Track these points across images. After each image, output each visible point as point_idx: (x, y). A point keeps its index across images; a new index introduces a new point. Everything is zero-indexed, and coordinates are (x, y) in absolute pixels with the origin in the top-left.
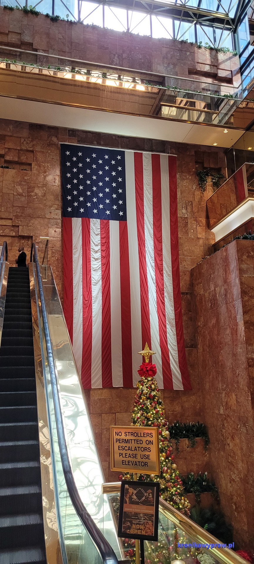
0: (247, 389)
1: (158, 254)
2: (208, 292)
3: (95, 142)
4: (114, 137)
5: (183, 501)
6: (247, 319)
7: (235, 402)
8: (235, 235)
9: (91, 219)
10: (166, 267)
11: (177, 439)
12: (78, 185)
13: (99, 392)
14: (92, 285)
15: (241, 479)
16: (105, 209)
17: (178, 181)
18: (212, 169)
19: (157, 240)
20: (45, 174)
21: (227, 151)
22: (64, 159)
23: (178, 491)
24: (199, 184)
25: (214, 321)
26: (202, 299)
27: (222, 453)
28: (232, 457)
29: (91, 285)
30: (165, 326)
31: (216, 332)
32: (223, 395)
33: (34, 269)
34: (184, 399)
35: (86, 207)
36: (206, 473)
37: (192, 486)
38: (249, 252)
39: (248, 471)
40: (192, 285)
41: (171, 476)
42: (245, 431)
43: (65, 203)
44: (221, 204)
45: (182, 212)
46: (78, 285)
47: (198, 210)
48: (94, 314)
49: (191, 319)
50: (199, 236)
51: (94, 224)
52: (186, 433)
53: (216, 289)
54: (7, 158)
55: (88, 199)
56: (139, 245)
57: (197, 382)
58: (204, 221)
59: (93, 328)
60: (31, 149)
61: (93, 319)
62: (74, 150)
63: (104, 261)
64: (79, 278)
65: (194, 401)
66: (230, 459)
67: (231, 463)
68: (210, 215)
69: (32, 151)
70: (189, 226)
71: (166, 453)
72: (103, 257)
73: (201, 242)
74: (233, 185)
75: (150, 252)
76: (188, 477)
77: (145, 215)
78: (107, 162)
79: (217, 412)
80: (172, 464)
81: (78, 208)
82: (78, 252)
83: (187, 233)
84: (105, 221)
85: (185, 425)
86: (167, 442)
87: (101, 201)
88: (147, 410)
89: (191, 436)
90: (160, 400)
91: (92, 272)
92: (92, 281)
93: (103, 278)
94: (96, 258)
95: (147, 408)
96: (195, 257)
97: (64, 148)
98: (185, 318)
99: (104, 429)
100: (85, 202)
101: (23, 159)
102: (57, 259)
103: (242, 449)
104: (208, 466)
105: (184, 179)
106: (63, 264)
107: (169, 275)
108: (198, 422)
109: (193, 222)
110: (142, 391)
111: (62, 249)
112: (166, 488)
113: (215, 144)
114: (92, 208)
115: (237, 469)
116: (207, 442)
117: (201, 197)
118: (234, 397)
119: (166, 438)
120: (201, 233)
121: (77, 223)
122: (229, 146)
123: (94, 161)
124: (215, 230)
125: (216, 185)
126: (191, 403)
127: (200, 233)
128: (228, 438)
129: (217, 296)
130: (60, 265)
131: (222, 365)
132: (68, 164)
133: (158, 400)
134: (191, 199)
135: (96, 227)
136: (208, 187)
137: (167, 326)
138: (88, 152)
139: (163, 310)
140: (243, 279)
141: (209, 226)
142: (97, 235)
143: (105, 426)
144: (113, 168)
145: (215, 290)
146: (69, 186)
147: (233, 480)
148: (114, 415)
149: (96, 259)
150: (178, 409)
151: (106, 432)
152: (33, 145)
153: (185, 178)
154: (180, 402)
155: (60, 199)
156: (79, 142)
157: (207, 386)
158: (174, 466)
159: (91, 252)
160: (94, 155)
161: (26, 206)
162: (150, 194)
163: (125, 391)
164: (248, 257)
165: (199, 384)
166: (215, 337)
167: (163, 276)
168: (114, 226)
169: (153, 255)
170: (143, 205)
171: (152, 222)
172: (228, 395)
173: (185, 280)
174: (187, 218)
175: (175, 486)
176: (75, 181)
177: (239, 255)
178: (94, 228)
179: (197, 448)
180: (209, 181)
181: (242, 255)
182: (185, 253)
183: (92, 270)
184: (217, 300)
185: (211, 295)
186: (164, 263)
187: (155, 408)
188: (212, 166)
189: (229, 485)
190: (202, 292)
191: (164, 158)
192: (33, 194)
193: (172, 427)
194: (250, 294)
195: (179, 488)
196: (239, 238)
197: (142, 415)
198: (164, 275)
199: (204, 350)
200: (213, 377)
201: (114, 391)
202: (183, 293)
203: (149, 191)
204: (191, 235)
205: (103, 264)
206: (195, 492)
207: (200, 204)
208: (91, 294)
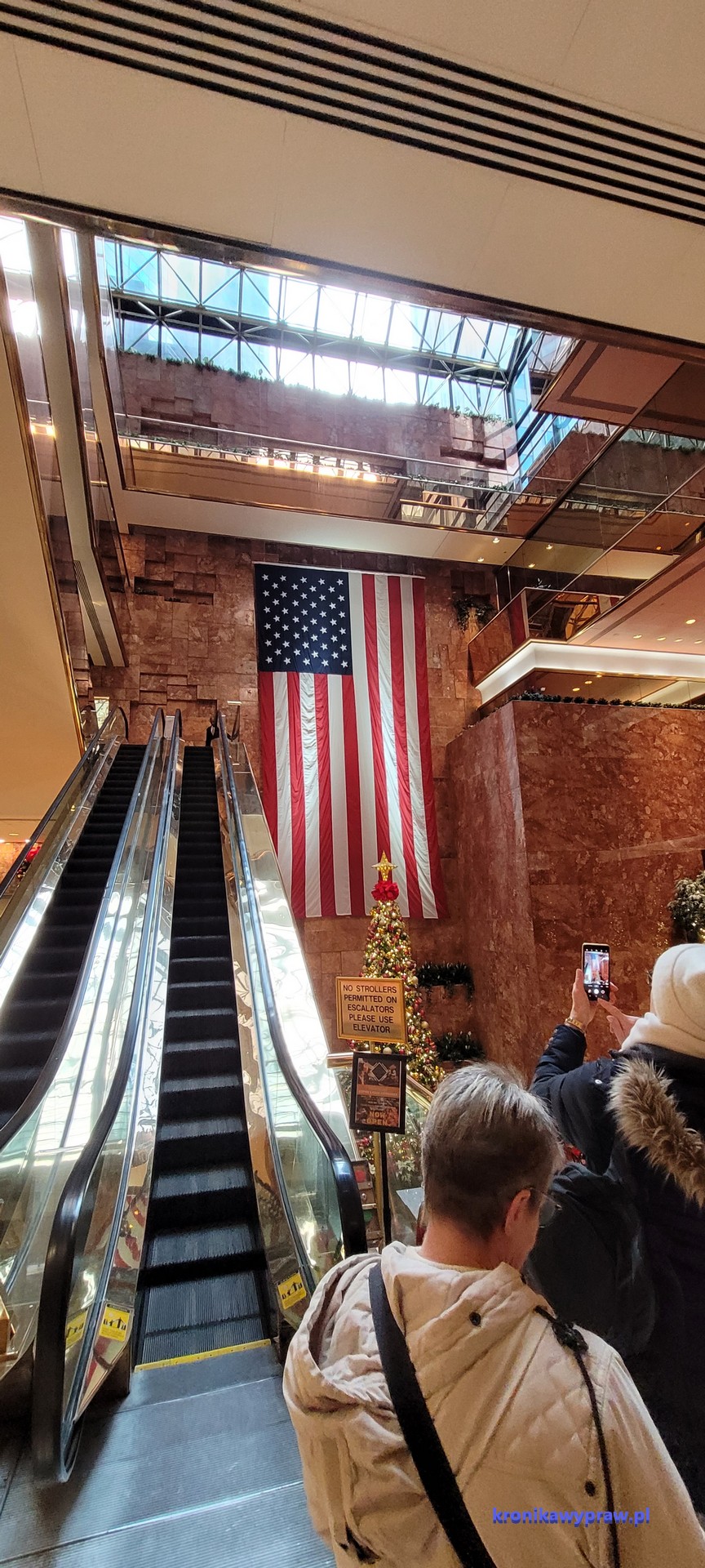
0: (527, 915)
1: (399, 722)
2: (472, 777)
3: (305, 561)
4: (332, 553)
5: (437, 1072)
6: (529, 816)
7: (511, 935)
8: (510, 693)
9: (300, 674)
10: (411, 742)
11: (428, 987)
12: (281, 623)
13: (317, 923)
14: (304, 770)
15: (518, 1040)
16: (320, 658)
17: (428, 615)
18: (476, 596)
19: (398, 702)
20: (232, 609)
21: (498, 570)
22: (259, 587)
23: (431, 1058)
24: (458, 620)
25: (480, 820)
26: (463, 788)
27: (492, 1005)
28: (506, 1011)
29: (302, 768)
30: (411, 827)
31: (483, 836)
32: (494, 925)
33: (220, 749)
34: (439, 930)
35: (292, 656)
36: (470, 1033)
37: (450, 1051)
38: (531, 720)
39: (529, 1029)
40: (448, 768)
41: (420, 1038)
42: (525, 975)
43: (263, 652)
44: (490, 649)
45: (433, 661)
46: (284, 769)
47: (457, 658)
48: (307, 811)
49: (447, 816)
50: (459, 696)
51: (306, 681)
52: (442, 979)
53: (484, 773)
54: (178, 586)
55: (296, 644)
56: (372, 709)
57: (457, 907)
58: (465, 673)
59: (306, 831)
60: (212, 572)
61: (307, 818)
62: (275, 572)
63: (322, 733)
64: (285, 759)
65: (453, 934)
66: (504, 1014)
67: (505, 1019)
68: (474, 665)
69: (214, 576)
70: (443, 681)
71: (413, 1006)
72: (319, 728)
73: (461, 703)
74: (508, 621)
75: (387, 720)
76: (444, 1039)
77: (379, 665)
78: (323, 590)
79: (485, 948)
80: (421, 1021)
81: (282, 657)
82: (283, 721)
83: (440, 691)
84: (321, 676)
85: (439, 967)
86: (415, 992)
87: (314, 646)
88: (386, 948)
89: (449, 982)
90: (405, 934)
91: (304, 750)
92: (304, 764)
93: (319, 759)
94: (309, 729)
95: (386, 944)
96: (453, 727)
97: (260, 570)
98: (439, 815)
99: (325, 974)
100: (292, 648)
101: (201, 587)
102: (253, 733)
103: (520, 999)
104: (473, 1024)
105: (436, 613)
106: (261, 740)
107: (415, 753)
108: (459, 964)
109: (450, 675)
110: (379, 921)
111: (260, 718)
112: (414, 1054)
113: (481, 561)
114: (301, 657)
115: (514, 1028)
116: (471, 990)
117: (461, 638)
118: (509, 927)
119: (412, 986)
120: (462, 692)
121: (280, 679)
122: (500, 562)
123: (304, 588)
124: (481, 687)
125: (482, 620)
126: (449, 936)
127: (460, 692)
128: (500, 985)
129: (486, 782)
130: (257, 741)
131: (492, 882)
132: (266, 593)
133: (401, 933)
134: (447, 642)
135: (308, 685)
136: (470, 624)
137: (414, 827)
138: (294, 575)
139: (408, 804)
140: (523, 759)
141: (473, 681)
142: (310, 696)
143: (326, 969)
144: (332, 598)
145: (482, 773)
146: (268, 626)
147: (508, 1042)
148: (338, 955)
149: (310, 732)
150: (430, 944)
151: (328, 978)
152: (215, 567)
153: (437, 611)
154: (434, 935)
155: (255, 645)
156: (281, 561)
157: (471, 912)
158: (425, 1024)
159: (302, 721)
160: (304, 580)
161: (206, 656)
162: (386, 635)
163: (353, 921)
164: (529, 726)
165: (460, 909)
166: (483, 843)
167: (407, 754)
168: (335, 682)
169: (392, 725)
170: (377, 652)
171: (390, 676)
172: (500, 924)
173: (439, 760)
174: (440, 669)
175: (425, 1052)
176: (277, 619)
177: (517, 723)
178: (305, 686)
179: (457, 999)
180: (472, 615)
181: (521, 723)
182: (439, 720)
183: (303, 748)
184: (485, 789)
185: (477, 781)
186: (408, 735)
187: (397, 945)
188: (476, 592)
189: (502, 1049)
190: (463, 778)
191: (406, 581)
192: (215, 638)
193: (422, 969)
194: (533, 780)
195: (432, 1055)
196: (516, 698)
197: (379, 954)
198: (409, 753)
199: (466, 861)
200: (479, 899)
201: (338, 921)
202: (436, 779)
203: (385, 630)
204: (446, 695)
205: (319, 739)
206: (454, 1060)
207: (459, 650)
208: (303, 781)
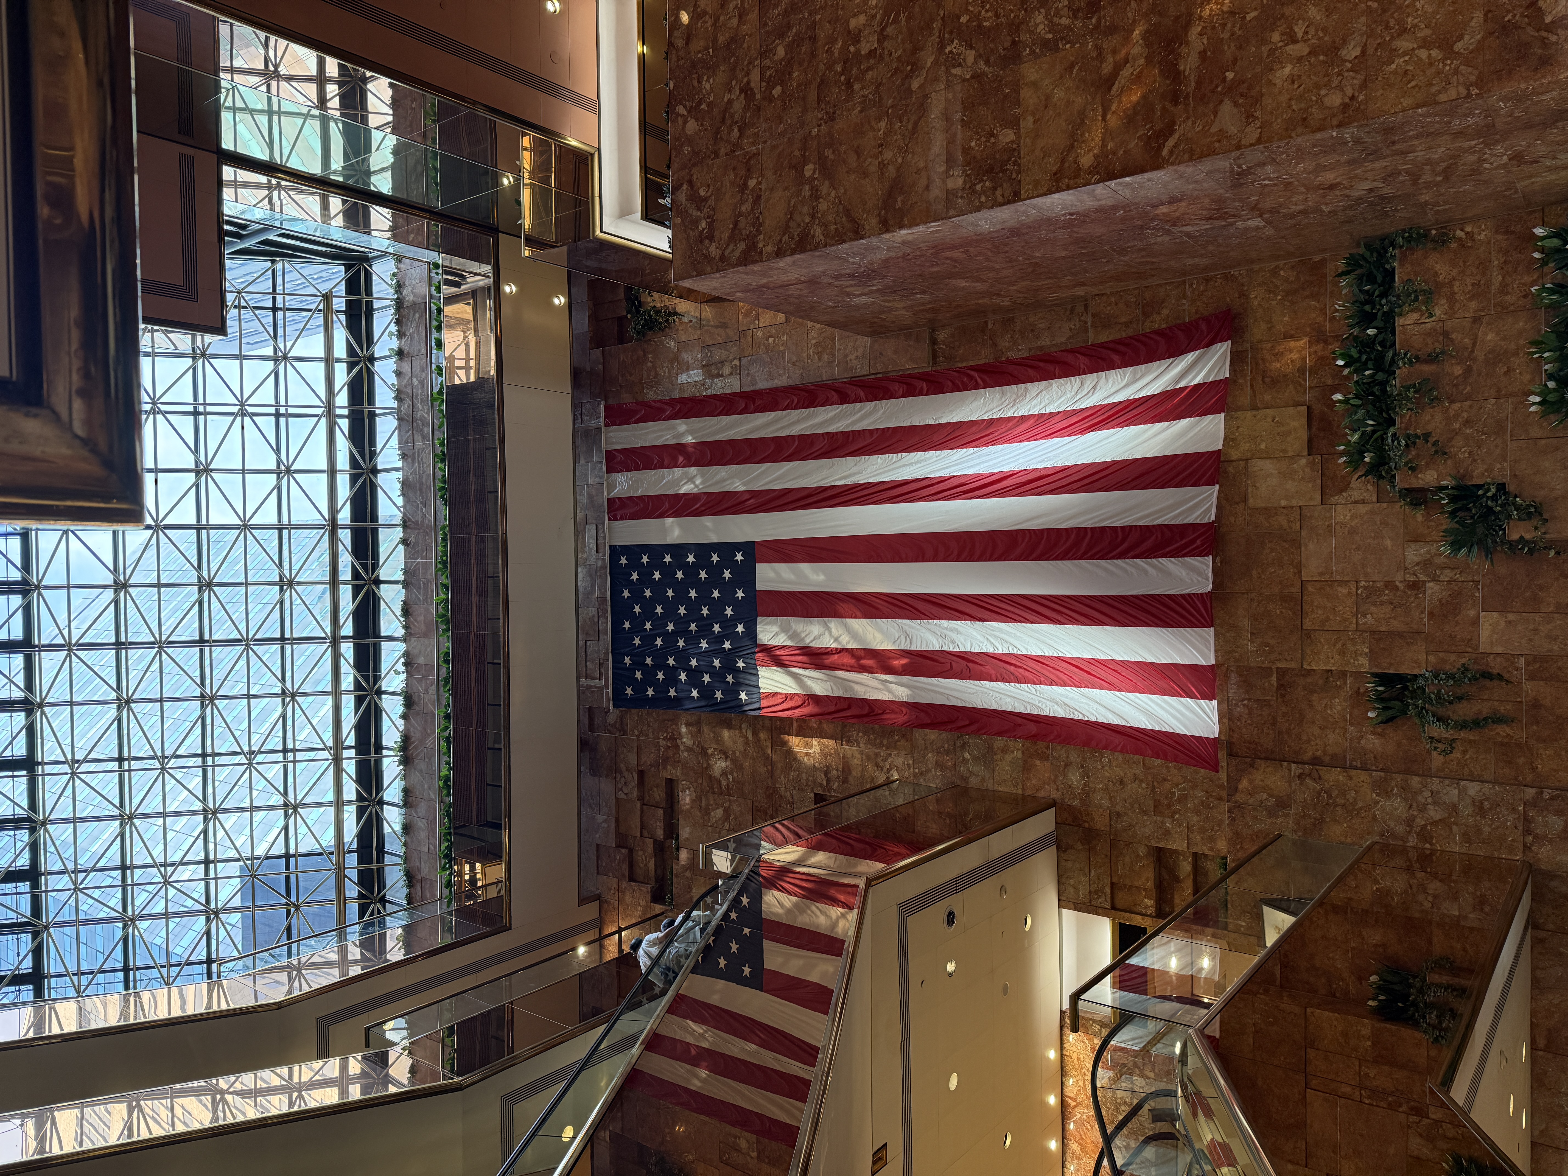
2: (888, 304)
9: (758, 641)
12: (689, 671)
14: (914, 648)
15: (1487, 144)
16: (734, 602)
22: (643, 702)
24: (661, 331)
26: (924, 310)
27: (1426, 198)
28: (1415, 175)
30: (1023, 418)
31: (990, 274)
32: (1188, 228)
34: (1259, 330)
35: (734, 653)
42: (1268, 167)
51: (769, 633)
52: (1379, 323)
53: (859, 293)
54: (660, 834)
57: (1202, 288)
60: (636, 776)
61: (1001, 649)
62: (621, 675)
65: (1270, 292)
66: (1432, 179)
67: (1445, 173)
69: (641, 773)
78: (637, 592)
84: (760, 602)
85: (1347, 327)
89: (1386, 304)
93: (894, 615)
97: (620, 699)
99: (1357, 623)
100: (722, 654)
101: (659, 795)
105: (656, 375)
113: (560, 300)
114: (734, 637)
116: (1415, 237)
121: (770, 680)
123: (637, 625)
126: (1274, 303)
128: (1346, 195)
129: (874, 288)
131: (1083, 248)
132: (651, 691)
135: (775, 630)
143: (1346, 620)
144: (646, 576)
145: (863, 295)
146: (696, 693)
147: (1515, 157)
150: (1294, 351)
151: (1369, 616)
152: (628, 770)
153: (653, 373)
154: (1270, 345)
157: (1196, 261)
160: (627, 625)
165: (1207, 280)
166: (1006, 272)
168: (767, 577)
172: (1174, 221)
176: (683, 677)
178: (777, 634)
184: (887, 287)
185: (889, 298)
190: (903, 313)
191: (611, 438)
192: (724, 783)
